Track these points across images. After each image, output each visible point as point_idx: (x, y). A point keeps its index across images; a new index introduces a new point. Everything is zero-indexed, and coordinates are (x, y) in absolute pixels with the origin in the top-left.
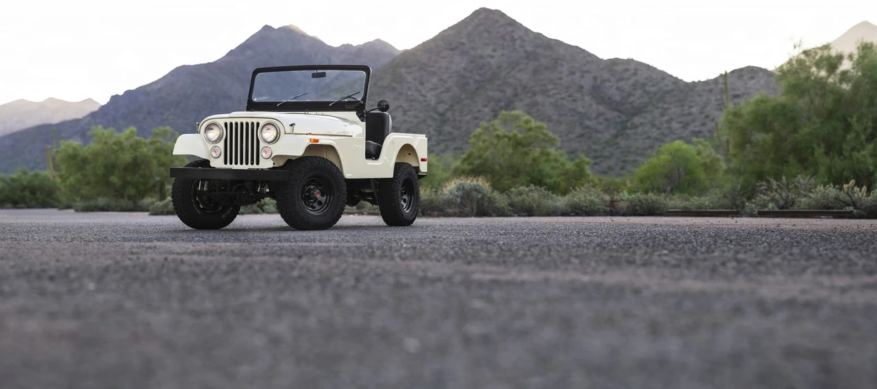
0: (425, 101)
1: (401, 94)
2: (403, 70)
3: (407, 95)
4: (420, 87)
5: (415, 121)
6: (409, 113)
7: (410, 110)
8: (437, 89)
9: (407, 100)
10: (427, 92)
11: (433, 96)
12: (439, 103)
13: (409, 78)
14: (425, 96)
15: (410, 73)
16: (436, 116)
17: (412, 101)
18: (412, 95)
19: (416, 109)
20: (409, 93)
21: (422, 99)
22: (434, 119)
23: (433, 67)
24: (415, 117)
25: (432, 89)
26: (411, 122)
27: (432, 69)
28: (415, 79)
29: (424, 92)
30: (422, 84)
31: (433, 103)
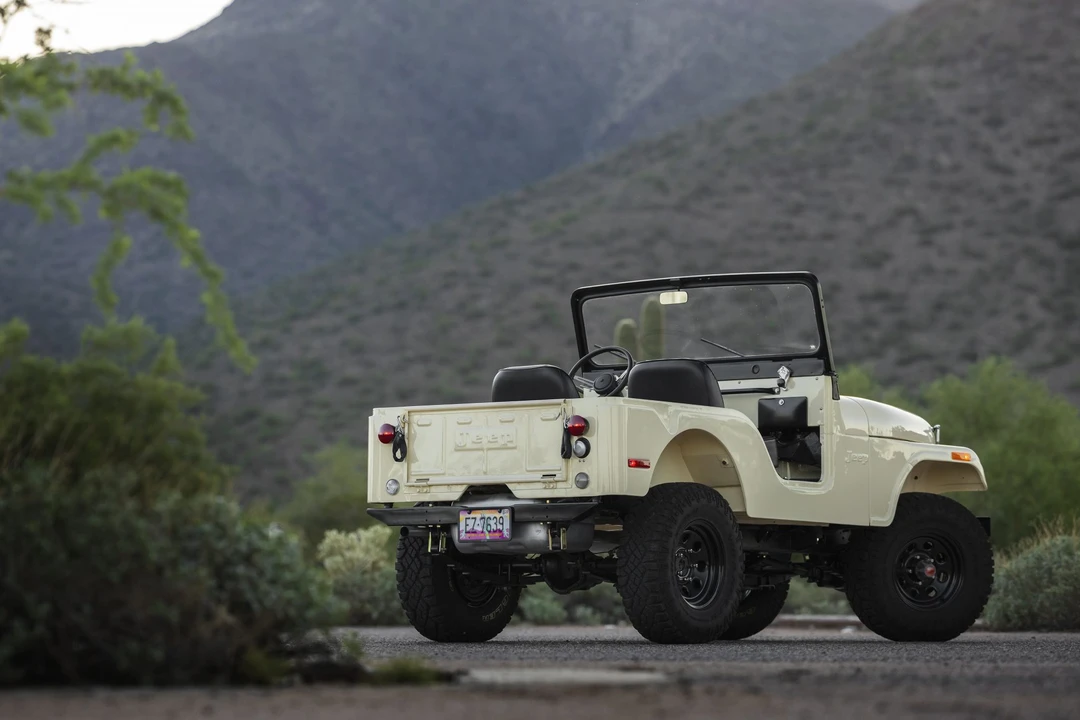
0: (1007, 190)
1: (910, 162)
2: (923, 74)
3: (935, 167)
4: (987, 136)
5: (969, 267)
6: (945, 239)
7: (949, 227)
8: (1054, 140)
9: (935, 187)
10: (1017, 152)
11: (1037, 168)
12: (1064, 197)
13: (948, 104)
14: (1006, 171)
15: (951, 85)
16: (1049, 248)
17: (956, 189)
18: (956, 168)
19: (969, 224)
20: (944, 160)
21: (993, 181)
22: (1044, 262)
23: (1042, 58)
24: (969, 253)
25: (1034, 143)
26: (952, 272)
27: (1039, 68)
28: (973, 110)
29: (1002, 153)
30: (995, 122)
31: (1038, 198)
